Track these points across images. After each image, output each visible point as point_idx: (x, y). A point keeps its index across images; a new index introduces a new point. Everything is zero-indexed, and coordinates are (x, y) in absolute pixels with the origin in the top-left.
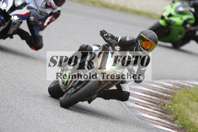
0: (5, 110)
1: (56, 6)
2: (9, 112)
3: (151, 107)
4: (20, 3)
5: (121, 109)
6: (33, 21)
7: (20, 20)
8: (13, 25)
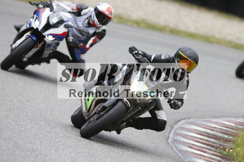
0: (28, 155)
1: (100, 24)
2: (33, 157)
3: (208, 151)
4: (56, 20)
5: (171, 153)
6: (72, 42)
7: (56, 41)
8: (47, 47)
